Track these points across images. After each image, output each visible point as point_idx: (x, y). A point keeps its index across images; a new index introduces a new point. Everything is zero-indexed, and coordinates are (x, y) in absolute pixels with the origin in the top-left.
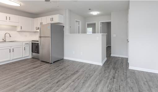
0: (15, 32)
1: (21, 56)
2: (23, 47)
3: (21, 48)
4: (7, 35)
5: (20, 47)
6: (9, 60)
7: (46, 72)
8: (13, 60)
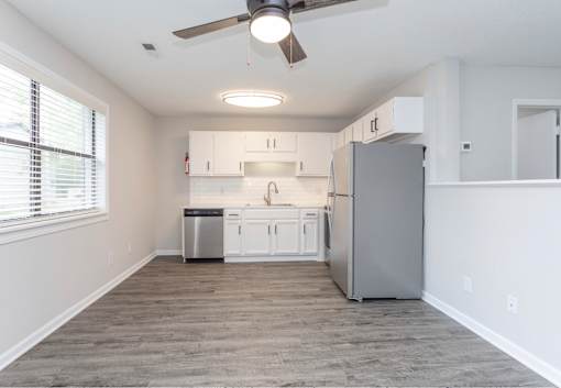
0: (292, 179)
1: (295, 251)
2: (300, 222)
3: (296, 226)
4: (272, 187)
5: (294, 223)
6: (268, 256)
7: (305, 323)
8: (276, 255)
